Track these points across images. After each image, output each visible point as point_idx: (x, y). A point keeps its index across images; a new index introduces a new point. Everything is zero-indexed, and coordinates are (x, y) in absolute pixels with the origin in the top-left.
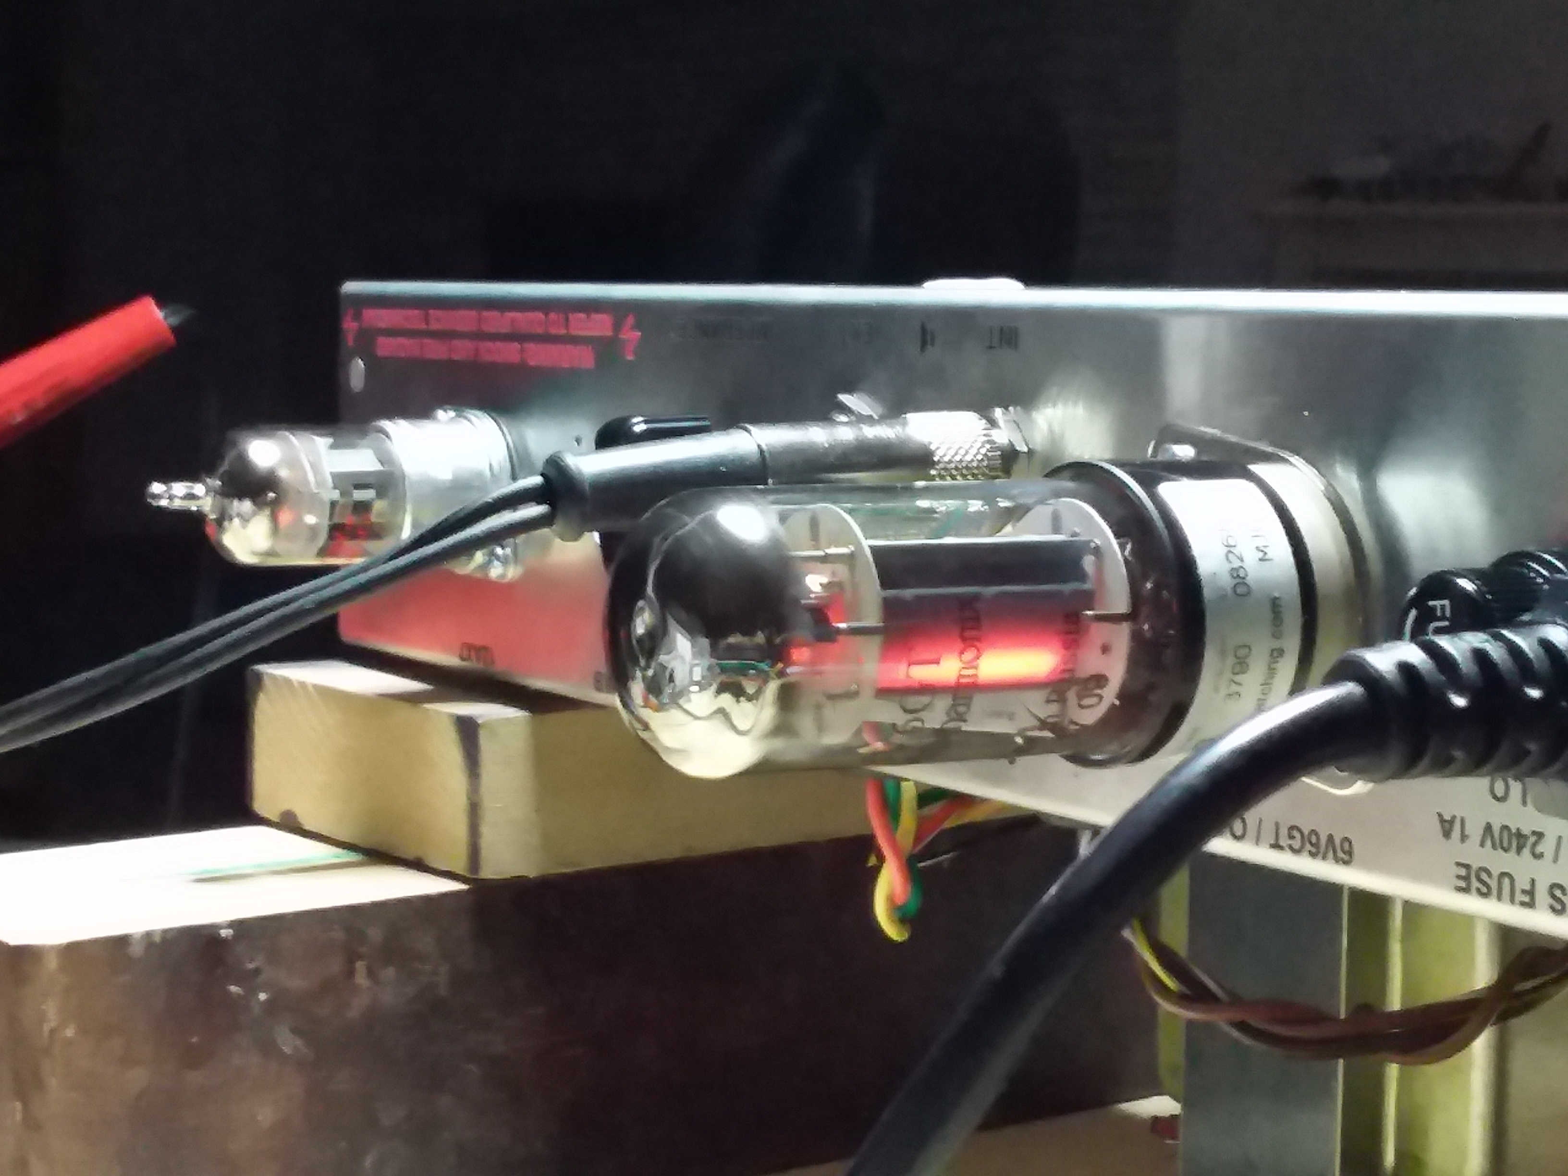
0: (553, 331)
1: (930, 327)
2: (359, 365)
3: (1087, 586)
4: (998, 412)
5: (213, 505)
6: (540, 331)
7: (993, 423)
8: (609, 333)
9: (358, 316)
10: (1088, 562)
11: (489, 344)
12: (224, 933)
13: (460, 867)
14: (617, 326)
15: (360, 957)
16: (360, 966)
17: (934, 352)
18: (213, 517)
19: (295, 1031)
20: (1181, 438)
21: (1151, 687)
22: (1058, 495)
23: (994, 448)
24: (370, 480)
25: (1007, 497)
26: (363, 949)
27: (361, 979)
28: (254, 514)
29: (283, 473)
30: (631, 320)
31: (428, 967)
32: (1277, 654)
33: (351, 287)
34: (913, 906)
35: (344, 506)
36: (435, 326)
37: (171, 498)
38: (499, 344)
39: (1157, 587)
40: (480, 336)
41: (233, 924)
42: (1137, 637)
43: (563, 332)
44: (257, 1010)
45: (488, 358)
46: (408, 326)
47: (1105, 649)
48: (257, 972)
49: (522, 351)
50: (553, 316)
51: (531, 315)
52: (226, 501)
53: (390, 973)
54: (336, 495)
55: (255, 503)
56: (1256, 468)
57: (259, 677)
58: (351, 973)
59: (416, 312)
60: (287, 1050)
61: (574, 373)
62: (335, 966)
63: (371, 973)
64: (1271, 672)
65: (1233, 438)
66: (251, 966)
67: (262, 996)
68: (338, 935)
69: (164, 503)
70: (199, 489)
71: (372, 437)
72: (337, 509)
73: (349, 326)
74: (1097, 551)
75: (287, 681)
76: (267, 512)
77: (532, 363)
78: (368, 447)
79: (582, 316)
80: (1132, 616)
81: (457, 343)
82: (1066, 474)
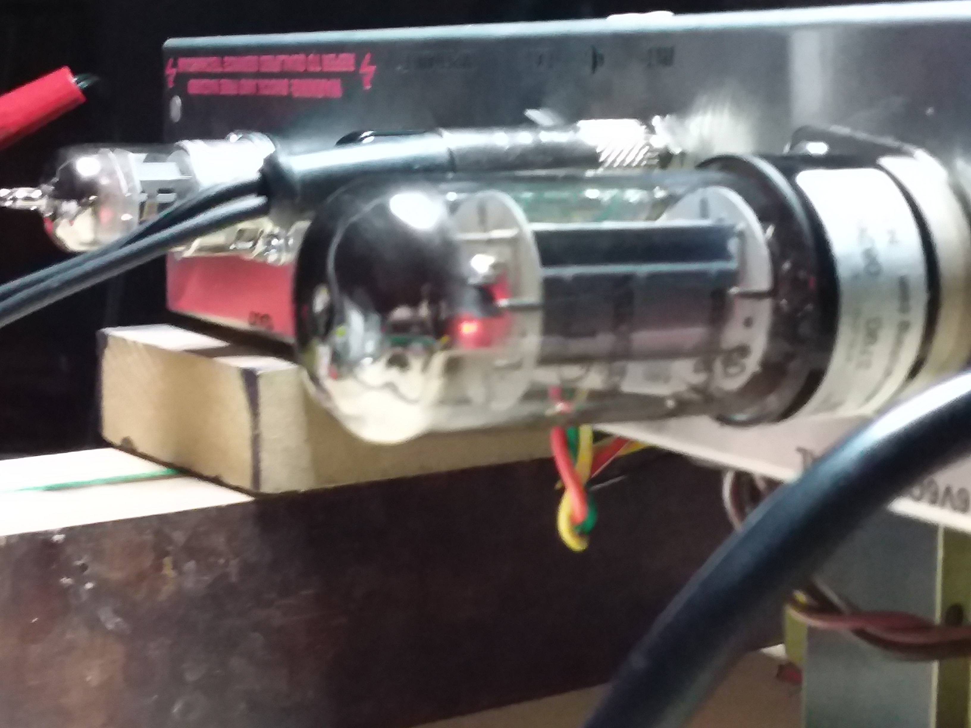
0: (312, 69)
1: (600, 51)
2: (177, 101)
3: (732, 265)
4: (656, 121)
5: (48, 206)
6: (301, 69)
7: (651, 130)
8: (352, 69)
9: (175, 65)
10: (733, 245)
11: (266, 82)
12: (58, 538)
13: (247, 484)
14: (358, 63)
15: (167, 554)
16: (167, 561)
17: (601, 70)
18: (48, 214)
19: (117, 612)
20: (816, 136)
21: (789, 357)
22: (707, 184)
23: (651, 150)
24: (170, 187)
25: (662, 187)
26: (170, 548)
27: (168, 571)
28: (78, 213)
29: (104, 181)
30: (368, 57)
31: (222, 561)
32: (904, 327)
33: (171, 42)
34: (590, 524)
35: (151, 206)
36: (228, 69)
37: (14, 199)
38: (273, 81)
39: (796, 266)
40: (259, 75)
41: (63, 531)
42: (776, 310)
43: (318, 69)
44: (84, 597)
45: (266, 92)
46: (209, 70)
47: (748, 323)
48: (84, 567)
49: (290, 86)
50: (311, 56)
51: (296, 57)
52: (57, 202)
53: (191, 565)
54: (144, 197)
55: (79, 204)
56: (885, 161)
57: (105, 337)
58: (158, 567)
59: (214, 58)
60: (110, 626)
61: (326, 101)
62: (147, 561)
63: (176, 566)
64: (899, 343)
65: (862, 135)
66: (79, 563)
67: (89, 586)
68: (149, 537)
69: (8, 204)
70: (36, 193)
71: (175, 154)
72: (146, 208)
73: (171, 72)
74: (741, 235)
75: (124, 340)
76: (89, 210)
77: (296, 95)
78: (172, 161)
79: (333, 56)
80: (773, 293)
81: (243, 81)
82: (714, 166)
